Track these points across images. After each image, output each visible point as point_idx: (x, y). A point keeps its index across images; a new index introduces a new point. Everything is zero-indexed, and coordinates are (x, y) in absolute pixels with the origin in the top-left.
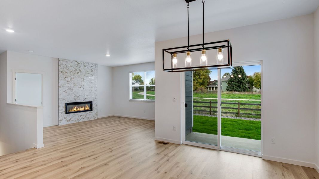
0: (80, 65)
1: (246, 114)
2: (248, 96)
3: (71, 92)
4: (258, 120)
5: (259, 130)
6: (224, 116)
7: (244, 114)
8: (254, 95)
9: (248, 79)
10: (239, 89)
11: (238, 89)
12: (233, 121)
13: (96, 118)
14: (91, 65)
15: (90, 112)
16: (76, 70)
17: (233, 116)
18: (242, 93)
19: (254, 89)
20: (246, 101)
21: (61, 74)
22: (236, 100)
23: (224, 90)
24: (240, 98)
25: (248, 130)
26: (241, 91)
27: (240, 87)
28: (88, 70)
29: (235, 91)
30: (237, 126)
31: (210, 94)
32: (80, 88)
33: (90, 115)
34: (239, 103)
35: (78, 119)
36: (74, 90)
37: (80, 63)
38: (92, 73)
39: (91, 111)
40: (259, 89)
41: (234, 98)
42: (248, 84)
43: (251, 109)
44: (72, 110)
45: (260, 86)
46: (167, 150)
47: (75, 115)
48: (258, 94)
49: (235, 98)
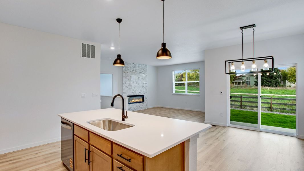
0: (136, 66)
1: (279, 108)
2: (281, 91)
3: (130, 88)
4: (293, 115)
5: (294, 123)
6: (255, 110)
7: (277, 108)
8: (288, 91)
9: (280, 72)
10: (270, 84)
11: (268, 84)
12: (265, 115)
13: (146, 109)
14: (143, 66)
15: (142, 103)
16: (133, 70)
17: (265, 110)
18: (273, 88)
19: (288, 83)
20: (278, 96)
21: (124, 74)
22: (267, 96)
23: (252, 86)
24: (271, 93)
25: (282, 123)
26: (273, 86)
27: (271, 82)
28: (141, 70)
29: (266, 86)
30: (270, 119)
31: (238, 89)
32: (136, 84)
33: (142, 105)
34: (271, 98)
35: (135, 109)
36: (132, 86)
37: (135, 65)
38: (144, 72)
39: (144, 103)
40: (294, 83)
41: (264, 94)
42: (280, 78)
43: (285, 105)
44: (132, 101)
45: (295, 80)
46: (218, 129)
47: (133, 105)
48: (293, 89)
49: (266, 93)
